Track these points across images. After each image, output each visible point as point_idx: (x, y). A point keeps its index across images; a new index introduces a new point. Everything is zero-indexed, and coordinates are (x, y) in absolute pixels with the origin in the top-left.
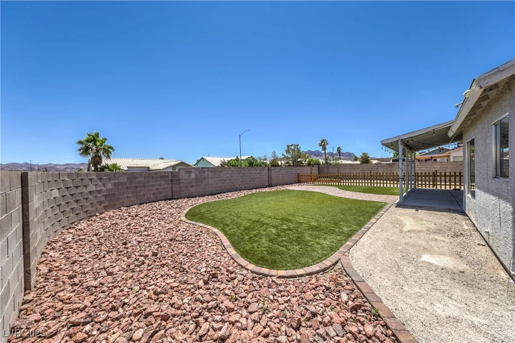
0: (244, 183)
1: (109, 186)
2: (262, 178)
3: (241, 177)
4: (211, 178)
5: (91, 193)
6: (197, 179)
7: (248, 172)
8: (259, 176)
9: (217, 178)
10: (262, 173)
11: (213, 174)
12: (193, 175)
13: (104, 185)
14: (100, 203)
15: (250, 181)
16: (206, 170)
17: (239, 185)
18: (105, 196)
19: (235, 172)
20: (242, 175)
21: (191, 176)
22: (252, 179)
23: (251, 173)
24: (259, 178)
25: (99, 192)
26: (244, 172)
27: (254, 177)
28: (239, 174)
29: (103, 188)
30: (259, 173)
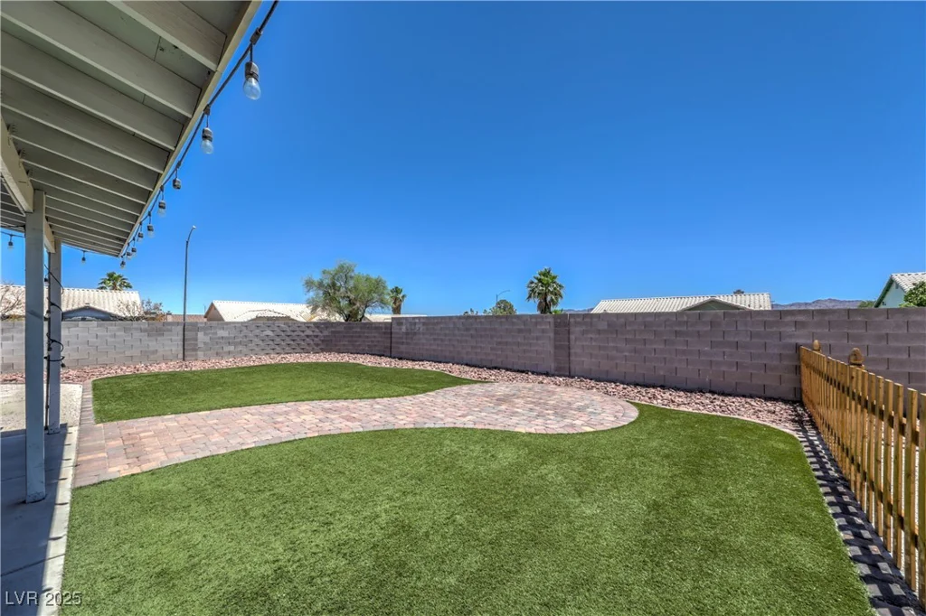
0: (479, 350)
1: (326, 333)
3: (472, 336)
4: (423, 334)
5: (308, 336)
6: (407, 334)
7: (488, 327)
9: (431, 334)
10: (529, 331)
11: (425, 327)
12: (404, 329)
13: (321, 332)
14: (317, 345)
15: (492, 349)
16: (417, 321)
17: (467, 353)
18: (323, 341)
20: (472, 332)
21: (401, 329)
22: (500, 343)
23: (495, 330)
25: (317, 336)
27: (504, 340)
28: (467, 330)
29: (320, 334)
30: (520, 331)
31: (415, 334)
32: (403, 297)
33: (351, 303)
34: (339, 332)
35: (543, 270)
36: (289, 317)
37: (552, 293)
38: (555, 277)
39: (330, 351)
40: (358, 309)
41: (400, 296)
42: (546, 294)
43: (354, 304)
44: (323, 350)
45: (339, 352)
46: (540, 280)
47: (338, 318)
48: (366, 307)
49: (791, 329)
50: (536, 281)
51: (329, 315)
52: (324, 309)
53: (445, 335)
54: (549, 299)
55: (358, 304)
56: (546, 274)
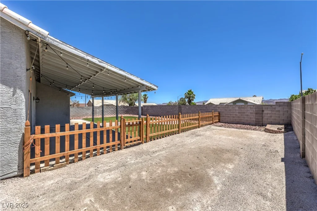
2: (174, 112)
3: (162, 110)
4: (150, 110)
5: (121, 110)
8: (172, 111)
9: (152, 110)
10: (174, 109)
11: (151, 108)
13: (125, 109)
15: (166, 113)
16: (149, 106)
18: (125, 111)
19: (159, 108)
20: (162, 109)
21: (145, 108)
23: (166, 108)
24: (171, 112)
26: (163, 108)
27: (168, 111)
28: (161, 108)
31: (148, 109)
32: (147, 97)
33: (131, 100)
34: (129, 109)
35: (189, 90)
36: (112, 104)
37: (191, 97)
38: (193, 92)
39: (127, 114)
40: (133, 102)
41: (146, 97)
42: (190, 97)
43: (132, 100)
44: (125, 114)
45: (130, 114)
46: (188, 93)
47: (127, 105)
48: (136, 101)
49: (218, 109)
50: (187, 93)
51: (124, 104)
52: (123, 102)
53: (156, 110)
54: (191, 99)
55: (133, 100)
56: (190, 91)
